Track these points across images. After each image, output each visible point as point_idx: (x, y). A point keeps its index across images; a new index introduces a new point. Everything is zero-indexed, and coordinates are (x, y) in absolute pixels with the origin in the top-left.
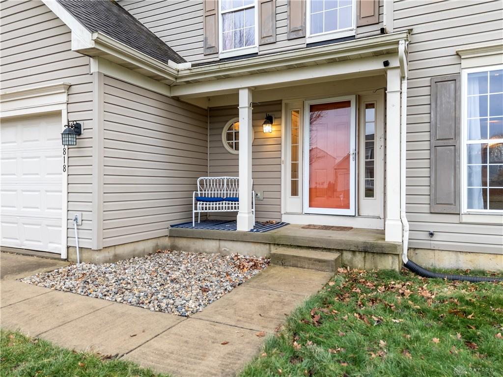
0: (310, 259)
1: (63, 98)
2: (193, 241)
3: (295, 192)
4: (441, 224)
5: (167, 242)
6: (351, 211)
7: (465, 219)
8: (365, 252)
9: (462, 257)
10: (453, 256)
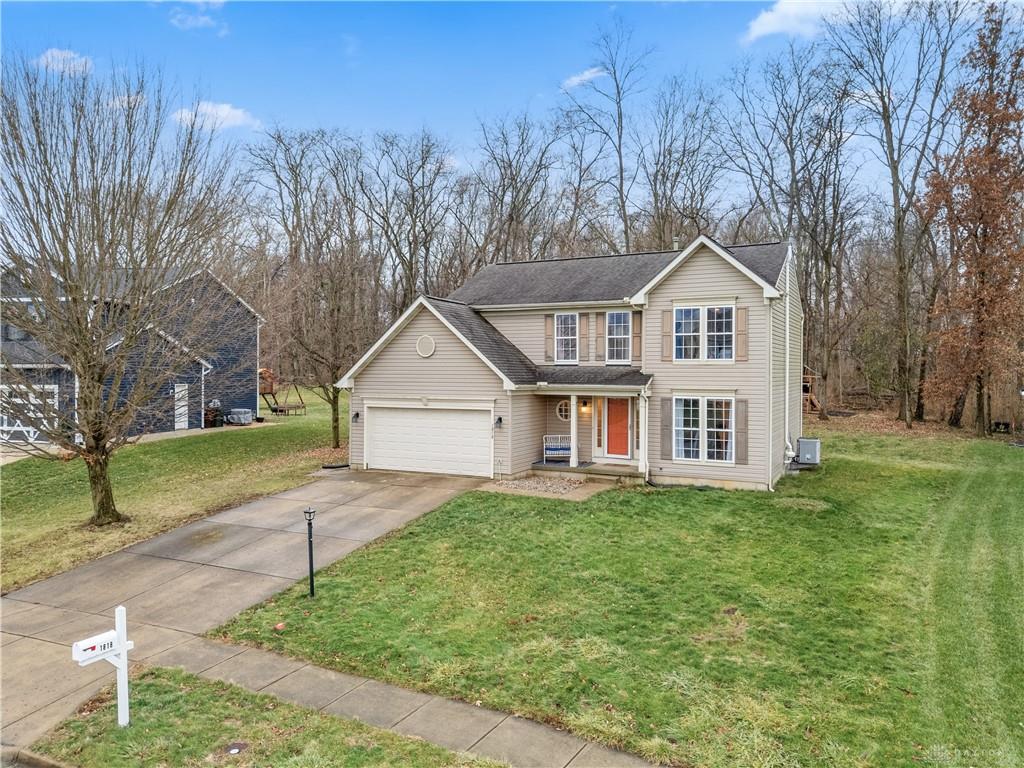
1: (493, 405)
2: (545, 471)
3: (599, 445)
4: (664, 464)
5: (530, 472)
6: (629, 457)
7: (675, 462)
8: (630, 476)
9: (673, 479)
10: (669, 478)
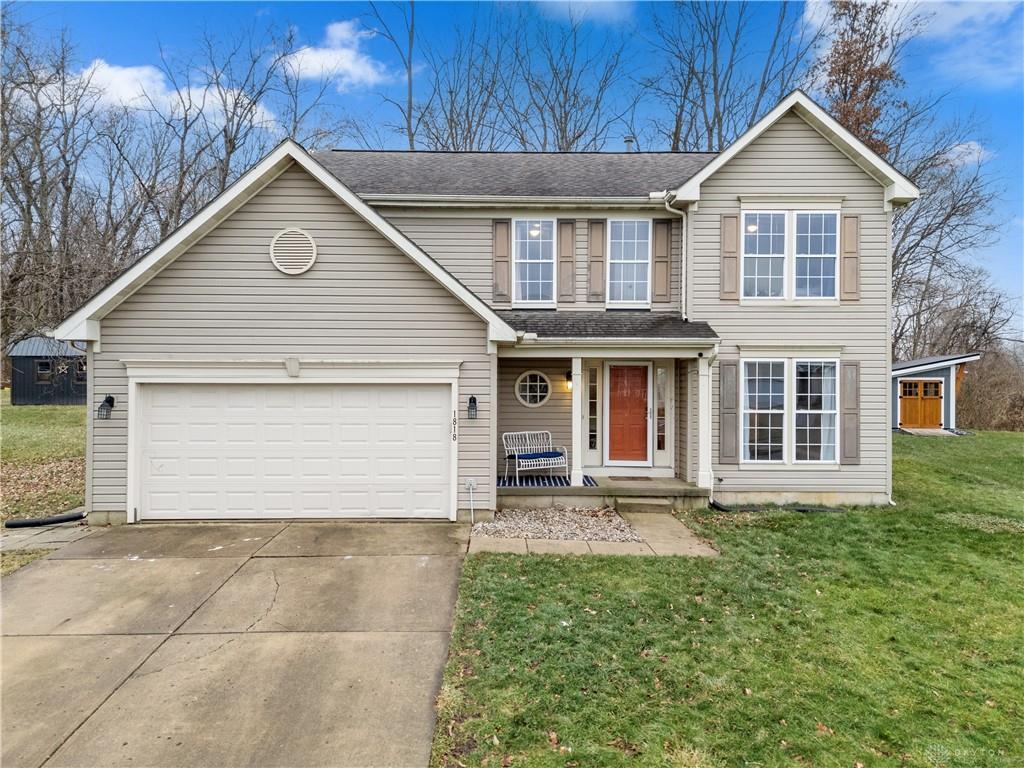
0: (652, 505)
1: (456, 373)
2: (523, 498)
4: (727, 471)
6: (649, 463)
7: (742, 467)
8: (685, 496)
9: (740, 495)
10: (733, 495)
